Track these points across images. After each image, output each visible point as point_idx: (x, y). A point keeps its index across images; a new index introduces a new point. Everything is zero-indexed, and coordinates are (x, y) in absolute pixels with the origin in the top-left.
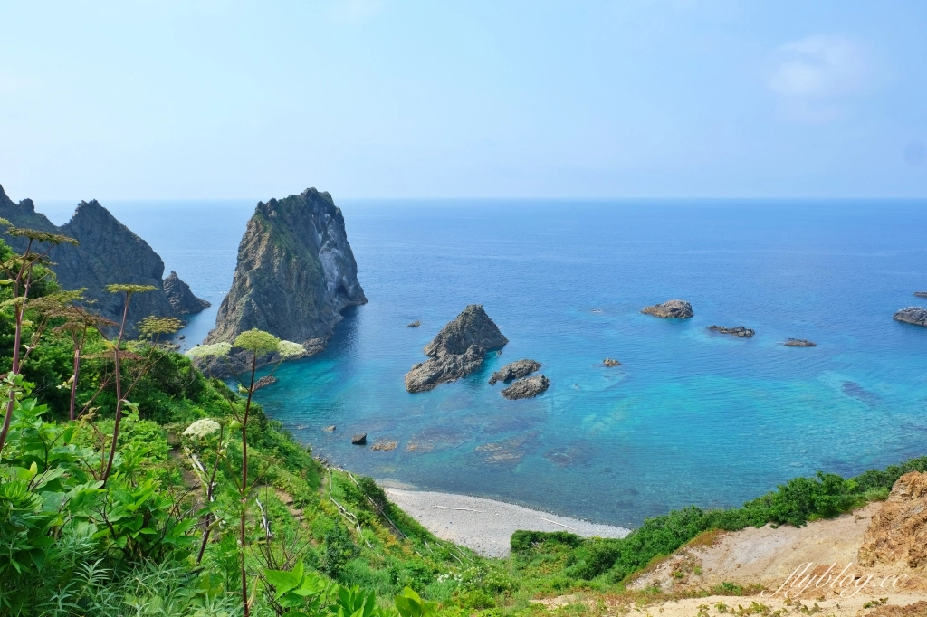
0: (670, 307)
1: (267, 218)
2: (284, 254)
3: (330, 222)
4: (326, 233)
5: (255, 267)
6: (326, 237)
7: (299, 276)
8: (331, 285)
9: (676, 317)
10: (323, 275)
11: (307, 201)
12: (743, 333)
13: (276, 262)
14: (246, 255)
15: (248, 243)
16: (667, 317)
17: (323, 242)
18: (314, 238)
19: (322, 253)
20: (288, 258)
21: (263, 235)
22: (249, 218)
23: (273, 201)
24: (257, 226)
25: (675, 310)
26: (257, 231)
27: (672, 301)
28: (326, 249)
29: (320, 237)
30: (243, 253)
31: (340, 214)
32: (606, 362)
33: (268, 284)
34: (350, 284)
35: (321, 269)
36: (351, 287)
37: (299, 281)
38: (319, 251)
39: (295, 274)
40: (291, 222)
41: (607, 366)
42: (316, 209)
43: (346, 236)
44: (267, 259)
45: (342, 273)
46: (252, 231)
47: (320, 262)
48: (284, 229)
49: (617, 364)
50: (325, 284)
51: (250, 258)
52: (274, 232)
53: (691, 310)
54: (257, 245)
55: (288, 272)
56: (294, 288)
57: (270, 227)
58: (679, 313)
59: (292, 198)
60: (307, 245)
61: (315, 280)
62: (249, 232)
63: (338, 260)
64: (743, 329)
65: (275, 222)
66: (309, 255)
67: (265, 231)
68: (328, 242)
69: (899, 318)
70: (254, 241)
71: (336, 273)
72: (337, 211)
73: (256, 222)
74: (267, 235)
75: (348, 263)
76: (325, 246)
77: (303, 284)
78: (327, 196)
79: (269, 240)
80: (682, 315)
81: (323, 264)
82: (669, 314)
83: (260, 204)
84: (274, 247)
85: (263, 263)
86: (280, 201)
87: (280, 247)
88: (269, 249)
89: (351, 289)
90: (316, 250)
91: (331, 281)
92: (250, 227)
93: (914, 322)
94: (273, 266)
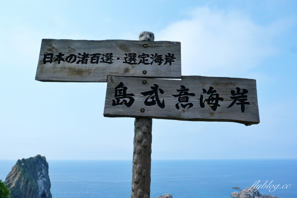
0: (166, 196)
1: (21, 166)
2: (26, 180)
3: (44, 168)
4: (41, 172)
5: (12, 186)
6: (41, 173)
7: (31, 189)
8: (40, 193)
10: (38, 189)
11: (37, 159)
13: (22, 184)
14: (9, 181)
15: (10, 176)
17: (40, 175)
18: (37, 174)
19: (39, 180)
20: (27, 182)
21: (18, 173)
22: (13, 166)
23: (23, 159)
24: (16, 169)
26: (16, 171)
27: (166, 194)
28: (40, 179)
29: (39, 173)
30: (7, 180)
31: (48, 164)
33: (16, 194)
34: (47, 193)
35: (38, 187)
36: (48, 194)
37: (30, 192)
38: (37, 179)
39: (29, 189)
40: (29, 167)
42: (39, 163)
43: (48, 173)
44: (18, 183)
45: (45, 189)
46: (13, 171)
47: (37, 184)
48: (26, 171)
50: (38, 194)
51: (10, 182)
52: (23, 171)
53: (172, 197)
54: (14, 177)
55: (26, 188)
56: (27, 195)
57: (22, 169)
59: (31, 158)
60: (34, 177)
61: (35, 191)
62: (12, 172)
63: (44, 183)
65: (23, 167)
66: (34, 181)
67: (19, 171)
68: (42, 175)
70: (13, 175)
71: (43, 188)
72: (47, 164)
73: (16, 167)
74: (20, 173)
75: (48, 184)
76: (40, 177)
78: (44, 158)
79: (20, 175)
81: (39, 185)
83: (19, 160)
84: (22, 178)
85: (16, 184)
86: (26, 159)
87: (25, 178)
88: (20, 179)
89: (47, 195)
90: (36, 178)
91: (40, 192)
92: (13, 169)
94: (20, 186)
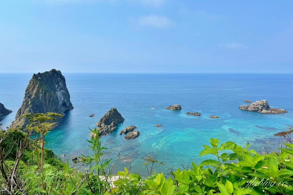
0: (175, 107)
1: (37, 80)
2: (44, 92)
3: (60, 81)
4: (59, 85)
5: (32, 97)
6: (59, 86)
7: (49, 100)
8: (60, 103)
9: (177, 110)
10: (58, 99)
11: (52, 74)
12: (197, 114)
13: (41, 95)
14: (29, 93)
15: (29, 88)
16: (174, 110)
17: (58, 88)
18: (54, 87)
19: (57, 91)
20: (45, 94)
21: (36, 86)
22: (30, 80)
23: (39, 73)
24: (33, 82)
25: (176, 107)
26: (33, 84)
27: (175, 105)
28: (59, 90)
29: (57, 86)
30: (27, 92)
31: (64, 78)
32: (157, 125)
33: (37, 103)
34: (67, 102)
35: (57, 97)
36: (68, 103)
37: (49, 102)
38: (56, 91)
39: (48, 99)
40: (46, 81)
41: (158, 126)
42: (55, 76)
43: (66, 86)
44: (37, 94)
45: (65, 99)
46: (31, 84)
47: (57, 95)
48: (43, 83)
49: (161, 126)
50: (58, 103)
51: (30, 94)
52: (40, 84)
53: (181, 107)
54: (33, 89)
55: (45, 99)
56: (47, 104)
57: (38, 83)
58: (178, 108)
59: (47, 72)
60: (52, 89)
61: (55, 101)
62: (30, 85)
63: (63, 94)
64: (197, 113)
65: (40, 81)
66: (53, 92)
67: (36, 84)
68: (59, 88)
69: (241, 108)
70: (32, 88)
71: (62, 99)
72: (63, 77)
73: (33, 81)
74: (37, 86)
75: (67, 95)
76: (58, 89)
77: (51, 103)
78: (59, 72)
80: (178, 109)
81: (58, 96)
82: (174, 109)
83: (35, 75)
84: (40, 90)
85: (35, 96)
86: (42, 73)
87: (42, 90)
88: (38, 91)
89: (68, 104)
90: (55, 91)
91: (60, 102)
92: (30, 83)
93: (245, 109)
94: (39, 97)
